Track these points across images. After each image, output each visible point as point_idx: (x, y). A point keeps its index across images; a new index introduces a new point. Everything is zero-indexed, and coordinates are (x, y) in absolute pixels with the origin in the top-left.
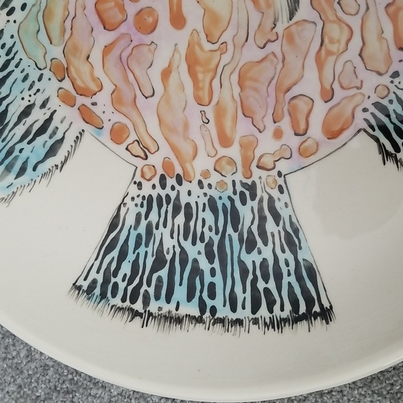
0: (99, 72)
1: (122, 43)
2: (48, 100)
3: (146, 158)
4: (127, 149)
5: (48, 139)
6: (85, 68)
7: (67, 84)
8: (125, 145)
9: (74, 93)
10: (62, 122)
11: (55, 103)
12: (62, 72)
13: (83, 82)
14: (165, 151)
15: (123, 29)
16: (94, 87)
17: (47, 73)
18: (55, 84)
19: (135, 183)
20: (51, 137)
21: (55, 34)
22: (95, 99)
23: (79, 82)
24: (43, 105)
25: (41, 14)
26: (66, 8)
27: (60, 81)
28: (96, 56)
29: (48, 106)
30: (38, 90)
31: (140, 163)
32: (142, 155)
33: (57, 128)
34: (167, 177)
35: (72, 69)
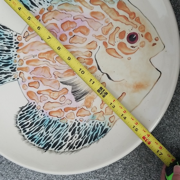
0: (49, 22)
1: (57, 30)
2: (42, 5)
3: (24, 38)
4: (27, 31)
5: (30, 5)
6: (50, 17)
7: (46, 11)
8: (28, 31)
9: (43, 14)
10: (35, 10)
11: (40, 7)
12: (50, 9)
13: (46, 17)
14: (26, 44)
15: (61, 30)
16: (45, 20)
17: (49, 4)
18: (46, 7)
19: (17, 34)
20: (30, 6)
21: (61, 7)
22: (41, 20)
23: (46, 15)
24: (40, 3)
25: (67, 2)
26: (69, 11)
27: (47, 9)
28: (54, 21)
29: (40, 5)
30: (44, 1)
31: (22, 36)
32: (25, 36)
33: (33, 8)
34: (18, 44)
35: (50, 13)
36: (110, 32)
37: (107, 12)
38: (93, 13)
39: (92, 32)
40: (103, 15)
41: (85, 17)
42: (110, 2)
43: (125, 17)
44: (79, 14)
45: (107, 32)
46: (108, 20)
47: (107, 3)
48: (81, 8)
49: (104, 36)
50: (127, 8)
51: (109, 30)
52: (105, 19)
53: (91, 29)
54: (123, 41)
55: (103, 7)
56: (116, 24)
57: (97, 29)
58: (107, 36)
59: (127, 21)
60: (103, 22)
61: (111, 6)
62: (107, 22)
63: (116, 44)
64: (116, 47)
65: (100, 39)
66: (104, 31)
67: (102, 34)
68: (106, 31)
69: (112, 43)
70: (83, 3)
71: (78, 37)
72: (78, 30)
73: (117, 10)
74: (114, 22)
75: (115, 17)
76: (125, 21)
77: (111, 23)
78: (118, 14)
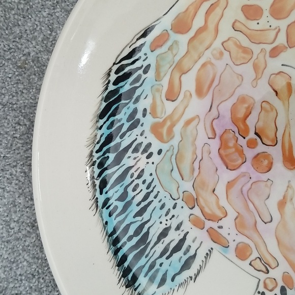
0: (223, 202)
1: (243, 180)
2: (181, 223)
3: (268, 272)
4: (250, 264)
5: (182, 255)
6: (212, 199)
7: (197, 211)
8: (248, 261)
9: (203, 218)
10: (194, 241)
11: (187, 226)
12: (192, 202)
13: (211, 210)
14: (284, 267)
15: (243, 169)
16: (219, 214)
17: (180, 203)
18: (187, 211)
19: (259, 292)
20: (185, 254)
21: (186, 171)
22: (221, 223)
23: (207, 210)
24: (178, 228)
25: (174, 157)
26: (195, 153)
27: (192, 209)
28: (221, 190)
29: (182, 228)
30: (173, 216)
31: (262, 276)
32: (264, 269)
33: (190, 246)
34: (287, 289)
35: (201, 201)
36: (245, 42)
37: (196, 57)
38: (200, 92)
39: (246, 89)
40: (204, 65)
41: (210, 111)
42: (174, 52)
43: (208, 13)
44: (201, 127)
45: (246, 50)
46: (215, 52)
47: (177, 58)
48: (188, 123)
49: (255, 57)
50: (187, 9)
51: (240, 46)
52: (213, 61)
53: (240, 92)
54: (268, 8)
55: (186, 68)
56: (226, 31)
57: (238, 78)
58: (256, 49)
59: (218, 6)
60: (220, 65)
61: (183, 49)
62: (221, 54)
63: (275, 23)
64: (283, 24)
65: (263, 66)
66: (244, 58)
67: (250, 64)
68: (243, 55)
69: (272, 34)
70: (176, 117)
71: (261, 124)
72: (242, 126)
73: (191, 33)
74: (222, 37)
75: (208, 36)
76: (218, 11)
77: (222, 44)
78: (201, 30)
